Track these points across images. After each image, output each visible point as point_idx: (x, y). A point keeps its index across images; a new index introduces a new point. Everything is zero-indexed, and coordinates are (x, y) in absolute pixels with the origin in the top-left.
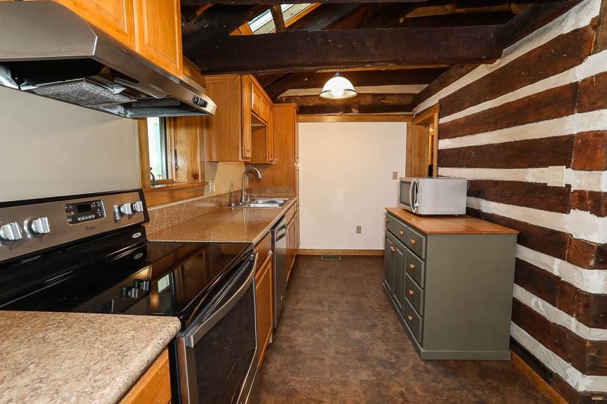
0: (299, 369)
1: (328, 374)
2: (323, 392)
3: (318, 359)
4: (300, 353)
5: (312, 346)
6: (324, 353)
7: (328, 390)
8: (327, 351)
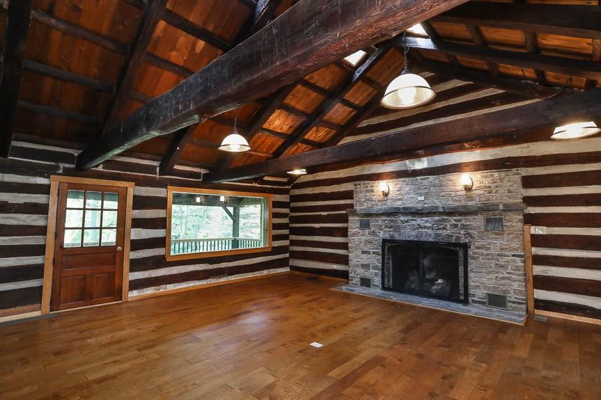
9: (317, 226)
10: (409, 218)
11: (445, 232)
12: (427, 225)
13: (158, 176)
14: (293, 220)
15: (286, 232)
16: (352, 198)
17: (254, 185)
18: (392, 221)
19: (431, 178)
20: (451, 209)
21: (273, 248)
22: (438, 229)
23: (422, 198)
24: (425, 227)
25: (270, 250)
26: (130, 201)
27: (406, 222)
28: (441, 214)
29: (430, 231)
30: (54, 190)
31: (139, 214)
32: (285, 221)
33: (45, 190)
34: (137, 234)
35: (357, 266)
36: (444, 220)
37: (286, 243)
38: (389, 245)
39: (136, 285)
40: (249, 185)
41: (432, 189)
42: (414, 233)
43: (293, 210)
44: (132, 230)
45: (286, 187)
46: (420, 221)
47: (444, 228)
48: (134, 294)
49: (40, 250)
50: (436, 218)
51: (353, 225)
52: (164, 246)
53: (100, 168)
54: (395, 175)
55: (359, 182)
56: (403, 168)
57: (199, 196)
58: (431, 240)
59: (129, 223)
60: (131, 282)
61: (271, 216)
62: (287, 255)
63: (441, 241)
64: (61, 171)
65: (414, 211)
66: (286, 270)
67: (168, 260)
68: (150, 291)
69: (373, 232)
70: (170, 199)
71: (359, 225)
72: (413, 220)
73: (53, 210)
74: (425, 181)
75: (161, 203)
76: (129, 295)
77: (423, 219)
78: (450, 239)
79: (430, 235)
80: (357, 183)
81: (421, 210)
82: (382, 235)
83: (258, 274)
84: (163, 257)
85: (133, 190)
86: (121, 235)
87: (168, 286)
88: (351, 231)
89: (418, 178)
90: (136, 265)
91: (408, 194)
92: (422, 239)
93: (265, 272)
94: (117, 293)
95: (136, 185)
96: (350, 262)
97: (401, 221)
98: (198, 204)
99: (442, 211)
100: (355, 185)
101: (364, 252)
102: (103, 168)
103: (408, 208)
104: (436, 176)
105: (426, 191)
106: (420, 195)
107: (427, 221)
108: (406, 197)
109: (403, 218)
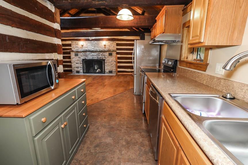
0: (135, 124)
1: (125, 123)
2: (127, 119)
3: (129, 128)
4: (136, 130)
5: (131, 133)
6: (126, 130)
7: (125, 119)
8: (125, 131)
10: (90, 53)
11: (99, 57)
16: (71, 46)
18: (85, 54)
20: (101, 50)
27: (89, 54)
28: (98, 52)
29: (96, 56)
35: (75, 68)
36: (99, 53)
38: (85, 61)
41: (96, 45)
42: (91, 57)
46: (93, 54)
50: (97, 53)
51: (72, 55)
54: (85, 40)
58: (96, 59)
63: (99, 59)
65: (91, 51)
69: (79, 57)
71: (74, 55)
74: (94, 43)
78: (101, 58)
81: (93, 51)
82: (82, 58)
88: (72, 57)
89: (92, 41)
92: (93, 59)
96: (72, 67)
100: (72, 42)
101: (77, 63)
103: (89, 50)
105: (94, 45)
106: (93, 46)
107: (95, 54)
108: (89, 47)
109: (88, 53)
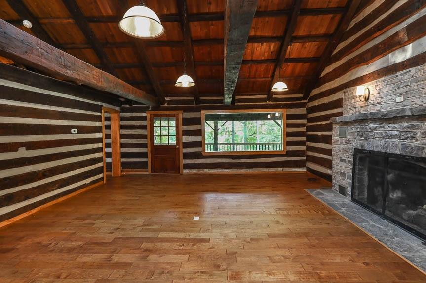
9: (320, 134)
10: (378, 124)
11: (414, 143)
12: (395, 133)
13: (195, 105)
14: (310, 129)
15: (303, 139)
16: (342, 107)
17: (268, 103)
18: (363, 128)
19: (413, 70)
20: (419, 111)
21: (287, 151)
22: (405, 139)
23: (400, 99)
24: (392, 136)
25: (285, 153)
26: (181, 121)
27: (375, 129)
28: (412, 117)
29: (397, 141)
30: (148, 119)
31: (186, 128)
32: (303, 129)
33: (144, 118)
34: (185, 139)
35: (337, 173)
36: (413, 127)
37: (303, 148)
38: (360, 155)
39: (187, 167)
40: (263, 103)
41: (413, 85)
42: (381, 143)
43: (310, 120)
44: (183, 137)
45: (302, 101)
46: (388, 128)
47: (412, 138)
48: (186, 171)
49: (145, 146)
50: (405, 124)
51: (336, 132)
52: (201, 146)
53: (166, 105)
54: (376, 75)
55: (347, 89)
56: (385, 65)
57: (269, 114)
58: (398, 152)
59: (181, 133)
60: (184, 165)
61: (286, 126)
62: (304, 158)
63: (409, 154)
64: (150, 109)
65: (380, 116)
66: (304, 170)
67: (204, 155)
68: (194, 171)
69: (349, 140)
70: (203, 118)
71: (338, 134)
72: (381, 127)
73: (149, 127)
74: (406, 76)
75: (198, 121)
76: (184, 172)
77: (391, 125)
78: (420, 153)
79: (397, 146)
80: (345, 90)
81: (386, 115)
83: (273, 170)
84: (201, 152)
85: (182, 115)
86: (178, 140)
87: (205, 170)
88: (334, 139)
89: (399, 74)
90: (187, 156)
91: (387, 95)
92: (388, 151)
93: (280, 170)
94: (177, 169)
95: (184, 112)
96: (333, 168)
97: (370, 129)
98: (269, 119)
99: (410, 114)
100: (344, 92)
101: (342, 160)
102: (167, 105)
103: (375, 114)
104: (419, 67)
105: (407, 89)
106: (399, 95)
107: (394, 129)
108: (384, 100)
109: (372, 125)
